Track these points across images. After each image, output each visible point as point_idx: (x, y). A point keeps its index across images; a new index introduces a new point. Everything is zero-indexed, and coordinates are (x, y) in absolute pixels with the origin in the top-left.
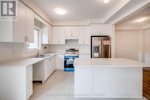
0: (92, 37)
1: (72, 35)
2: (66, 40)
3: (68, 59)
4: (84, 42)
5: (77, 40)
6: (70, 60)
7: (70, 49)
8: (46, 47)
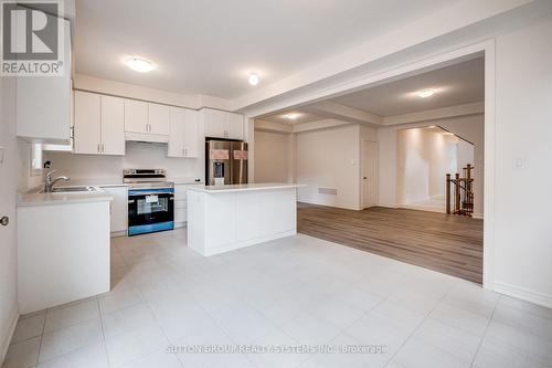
0: (207, 139)
1: (149, 127)
2: (128, 143)
3: (143, 197)
4: (184, 151)
5: (165, 145)
6: (149, 200)
7: (138, 171)
8: (48, 163)
